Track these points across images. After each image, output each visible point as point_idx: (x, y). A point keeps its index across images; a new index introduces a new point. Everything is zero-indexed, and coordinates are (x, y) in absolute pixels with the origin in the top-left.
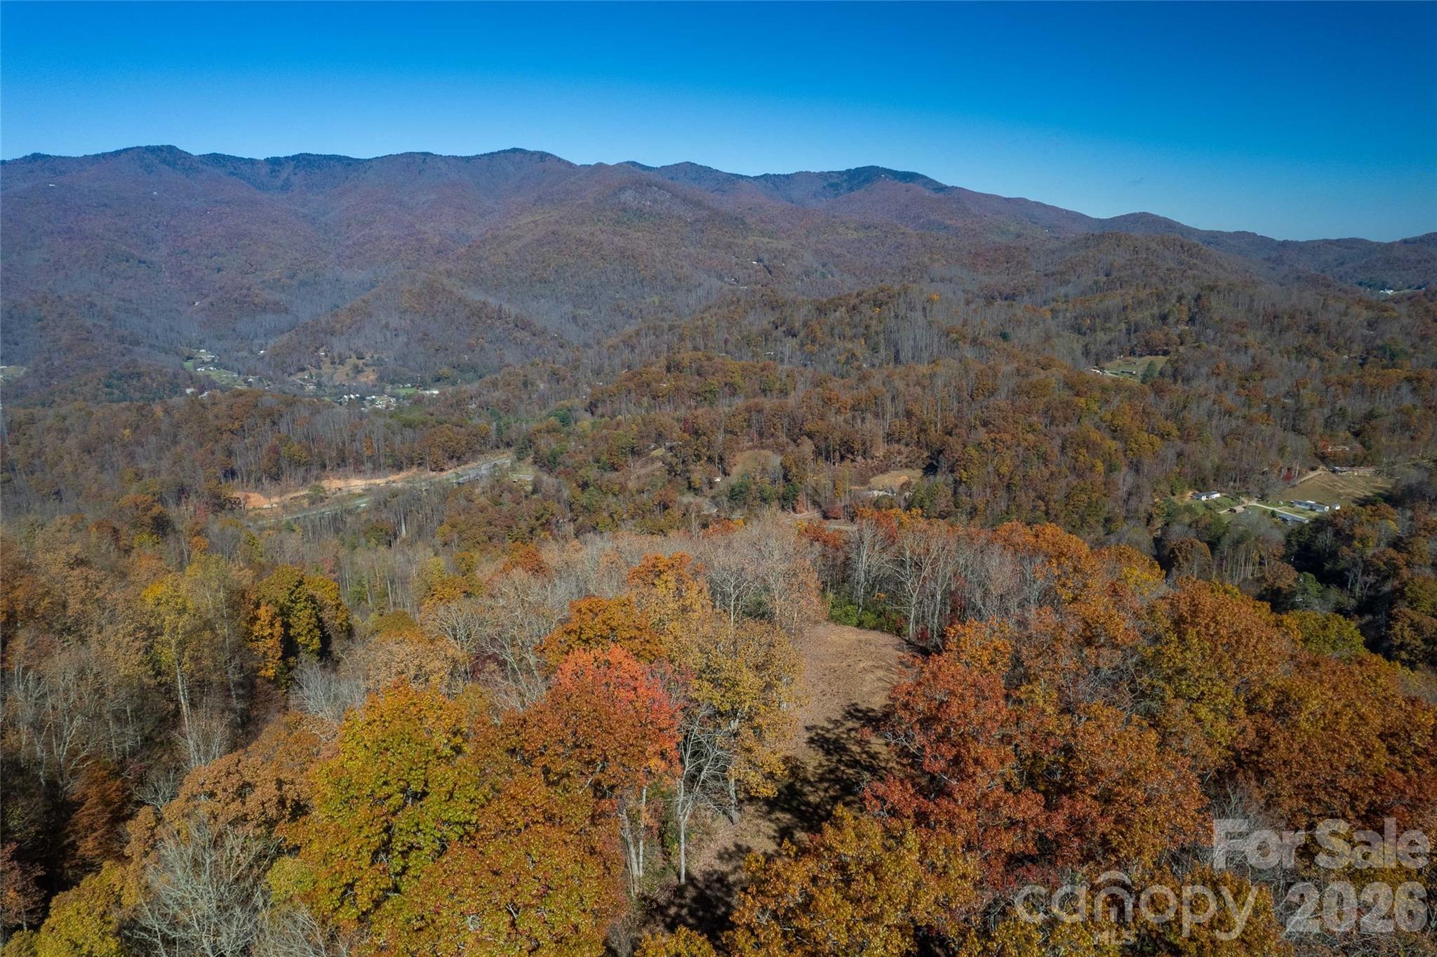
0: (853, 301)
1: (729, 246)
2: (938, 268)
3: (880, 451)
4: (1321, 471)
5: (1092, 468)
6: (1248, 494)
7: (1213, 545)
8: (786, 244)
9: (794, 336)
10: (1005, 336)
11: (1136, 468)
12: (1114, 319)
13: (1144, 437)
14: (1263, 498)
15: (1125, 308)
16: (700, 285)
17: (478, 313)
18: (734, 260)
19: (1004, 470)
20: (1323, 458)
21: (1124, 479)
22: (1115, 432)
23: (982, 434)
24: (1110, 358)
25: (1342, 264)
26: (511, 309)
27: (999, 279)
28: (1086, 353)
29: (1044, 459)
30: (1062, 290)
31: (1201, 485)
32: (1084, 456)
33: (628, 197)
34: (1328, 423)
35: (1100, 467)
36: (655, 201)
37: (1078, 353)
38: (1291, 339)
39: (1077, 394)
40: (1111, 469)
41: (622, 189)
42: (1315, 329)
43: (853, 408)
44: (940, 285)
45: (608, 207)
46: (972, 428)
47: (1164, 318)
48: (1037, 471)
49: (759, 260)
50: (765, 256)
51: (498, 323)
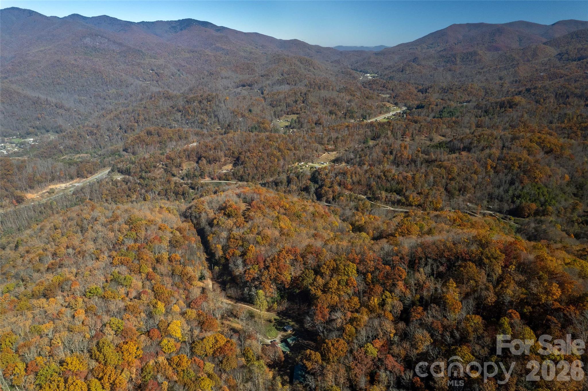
0: (200, 98)
1: (139, 64)
2: (224, 73)
3: (223, 160)
4: (326, 154)
5: (274, 161)
6: (309, 162)
7: (298, 177)
8: (161, 61)
9: (180, 111)
10: (250, 111)
11: (284, 159)
12: (282, 101)
13: (286, 151)
14: (313, 162)
15: (285, 98)
16: (132, 84)
17: (36, 102)
18: (142, 71)
19: (255, 163)
20: (326, 150)
21: (282, 162)
22: (280, 150)
23: (248, 154)
24: (282, 116)
25: (357, 63)
26: (53, 100)
27: (246, 77)
28: (275, 114)
29: (263, 159)
30: (268, 82)
31: (299, 161)
32: (272, 158)
33: (88, 40)
34: (328, 141)
35: (276, 160)
36: (101, 43)
37: (273, 114)
38: (330, 108)
39: (270, 141)
40: (278, 160)
41: (84, 37)
42: (335, 104)
43: (215, 149)
44: (225, 80)
45: (79, 46)
46: (246, 152)
47: (296, 101)
48: (263, 163)
49: (152, 70)
50: (155, 69)
51: (48, 106)
